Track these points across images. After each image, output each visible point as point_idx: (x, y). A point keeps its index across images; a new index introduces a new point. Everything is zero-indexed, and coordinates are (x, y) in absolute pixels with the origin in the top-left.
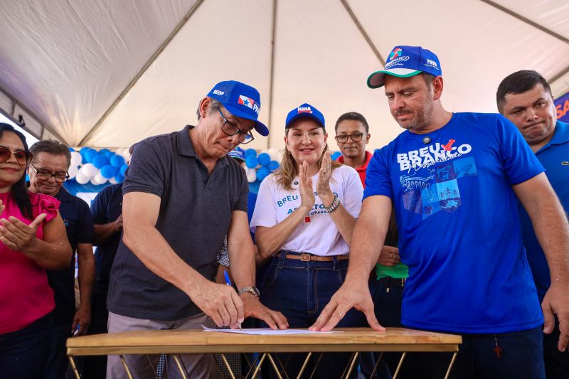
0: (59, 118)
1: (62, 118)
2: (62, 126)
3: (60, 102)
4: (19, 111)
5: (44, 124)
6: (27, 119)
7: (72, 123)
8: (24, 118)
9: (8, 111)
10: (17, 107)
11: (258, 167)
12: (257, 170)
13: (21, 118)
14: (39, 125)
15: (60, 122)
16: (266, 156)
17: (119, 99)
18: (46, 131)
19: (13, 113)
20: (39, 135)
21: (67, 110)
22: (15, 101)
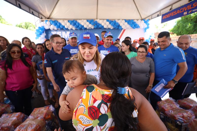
0: (42, 11)
1: (43, 11)
2: (43, 13)
3: (41, 7)
4: (31, 10)
5: (39, 13)
6: (34, 12)
7: (46, 12)
8: (33, 12)
9: (29, 11)
10: (31, 9)
11: (94, 24)
12: (94, 25)
13: (32, 12)
14: (37, 13)
15: (43, 12)
16: (96, 22)
17: (56, 4)
18: (40, 15)
19: (30, 11)
20: (38, 16)
21: (44, 9)
22: (30, 8)
